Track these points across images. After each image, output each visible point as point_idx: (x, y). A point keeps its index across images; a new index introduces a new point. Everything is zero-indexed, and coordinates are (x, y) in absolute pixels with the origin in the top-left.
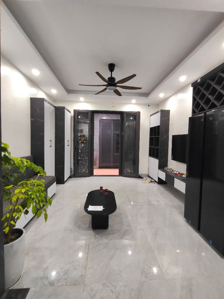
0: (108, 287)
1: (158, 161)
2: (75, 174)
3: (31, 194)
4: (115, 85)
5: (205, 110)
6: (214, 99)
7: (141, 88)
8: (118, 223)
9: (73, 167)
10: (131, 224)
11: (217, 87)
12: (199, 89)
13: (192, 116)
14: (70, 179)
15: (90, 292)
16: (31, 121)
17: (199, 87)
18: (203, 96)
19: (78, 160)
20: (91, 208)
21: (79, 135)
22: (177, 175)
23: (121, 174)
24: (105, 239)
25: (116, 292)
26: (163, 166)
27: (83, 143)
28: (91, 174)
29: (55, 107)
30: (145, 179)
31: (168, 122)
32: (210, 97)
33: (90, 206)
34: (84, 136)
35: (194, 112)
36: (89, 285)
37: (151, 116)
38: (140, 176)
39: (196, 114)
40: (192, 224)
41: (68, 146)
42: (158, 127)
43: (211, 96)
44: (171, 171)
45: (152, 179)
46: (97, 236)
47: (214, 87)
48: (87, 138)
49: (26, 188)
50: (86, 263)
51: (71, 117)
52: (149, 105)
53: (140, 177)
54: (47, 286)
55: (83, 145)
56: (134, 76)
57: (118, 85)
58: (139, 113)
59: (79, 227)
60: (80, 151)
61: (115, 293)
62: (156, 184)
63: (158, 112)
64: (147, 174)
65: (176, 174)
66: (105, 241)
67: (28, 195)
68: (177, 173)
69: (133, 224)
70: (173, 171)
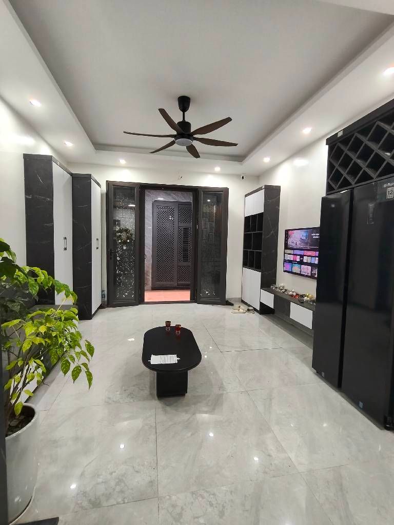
0: (203, 498)
1: (260, 274)
2: (111, 301)
3: (56, 336)
4: (190, 136)
5: (350, 184)
6: (368, 167)
7: (235, 145)
8: (202, 384)
9: (106, 289)
10: (224, 384)
11: (372, 145)
12: (339, 148)
13: (327, 195)
14: (100, 310)
15: (170, 509)
16: (27, 200)
17: (339, 144)
18: (346, 162)
19: (116, 276)
20: (155, 360)
21: (117, 230)
22: (295, 296)
23: (195, 299)
24: (184, 414)
25: (217, 503)
26: (268, 283)
27: (125, 243)
28: (140, 300)
29: (71, 174)
30: (236, 306)
31: (277, 207)
32: (359, 162)
33: (153, 357)
34: (126, 231)
35: (330, 188)
36: (168, 497)
37: (246, 196)
38: (227, 301)
39: (334, 191)
40: (328, 379)
41: (97, 248)
42: (261, 215)
43: (362, 162)
44: (283, 291)
45: (249, 306)
46: (168, 408)
47: (366, 146)
48: (131, 235)
49: (48, 325)
50: (155, 458)
51: (102, 195)
52: (243, 177)
53: (228, 303)
54: (86, 509)
55: (125, 248)
56: (228, 120)
57: (196, 136)
58: (226, 191)
59: (131, 395)
60: (118, 259)
61: (216, 507)
62: (257, 314)
63: (260, 189)
64: (239, 298)
65: (292, 296)
66: (184, 417)
67: (50, 337)
68: (295, 294)
69: (229, 383)
70: (286, 290)
